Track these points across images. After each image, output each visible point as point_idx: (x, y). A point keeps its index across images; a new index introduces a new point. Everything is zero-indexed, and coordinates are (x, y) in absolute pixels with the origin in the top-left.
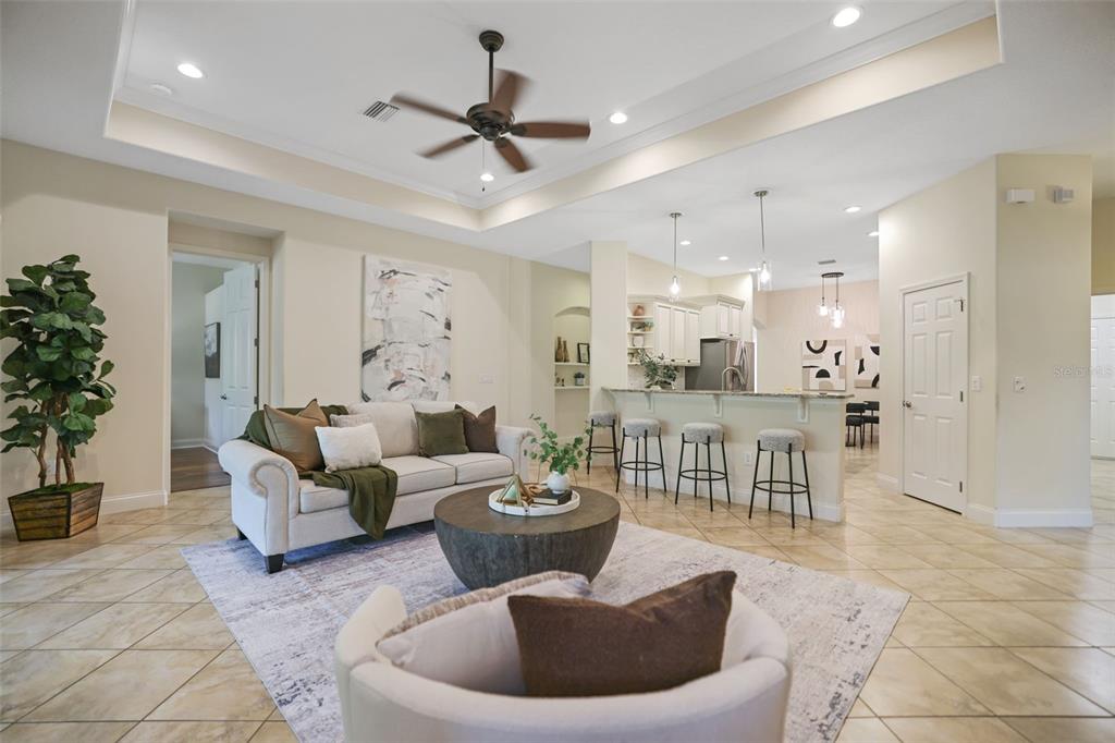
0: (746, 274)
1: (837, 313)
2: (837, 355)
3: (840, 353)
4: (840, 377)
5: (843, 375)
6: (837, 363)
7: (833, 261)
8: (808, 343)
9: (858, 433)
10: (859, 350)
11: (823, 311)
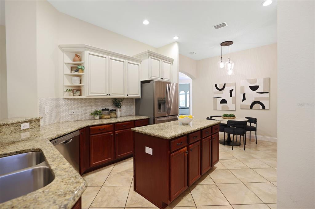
0: (174, 43)
1: (229, 65)
2: (231, 91)
3: (233, 90)
4: (233, 103)
5: (234, 102)
6: (231, 96)
7: (224, 25)
8: (216, 85)
9: (242, 139)
10: (242, 88)
11: (222, 65)
